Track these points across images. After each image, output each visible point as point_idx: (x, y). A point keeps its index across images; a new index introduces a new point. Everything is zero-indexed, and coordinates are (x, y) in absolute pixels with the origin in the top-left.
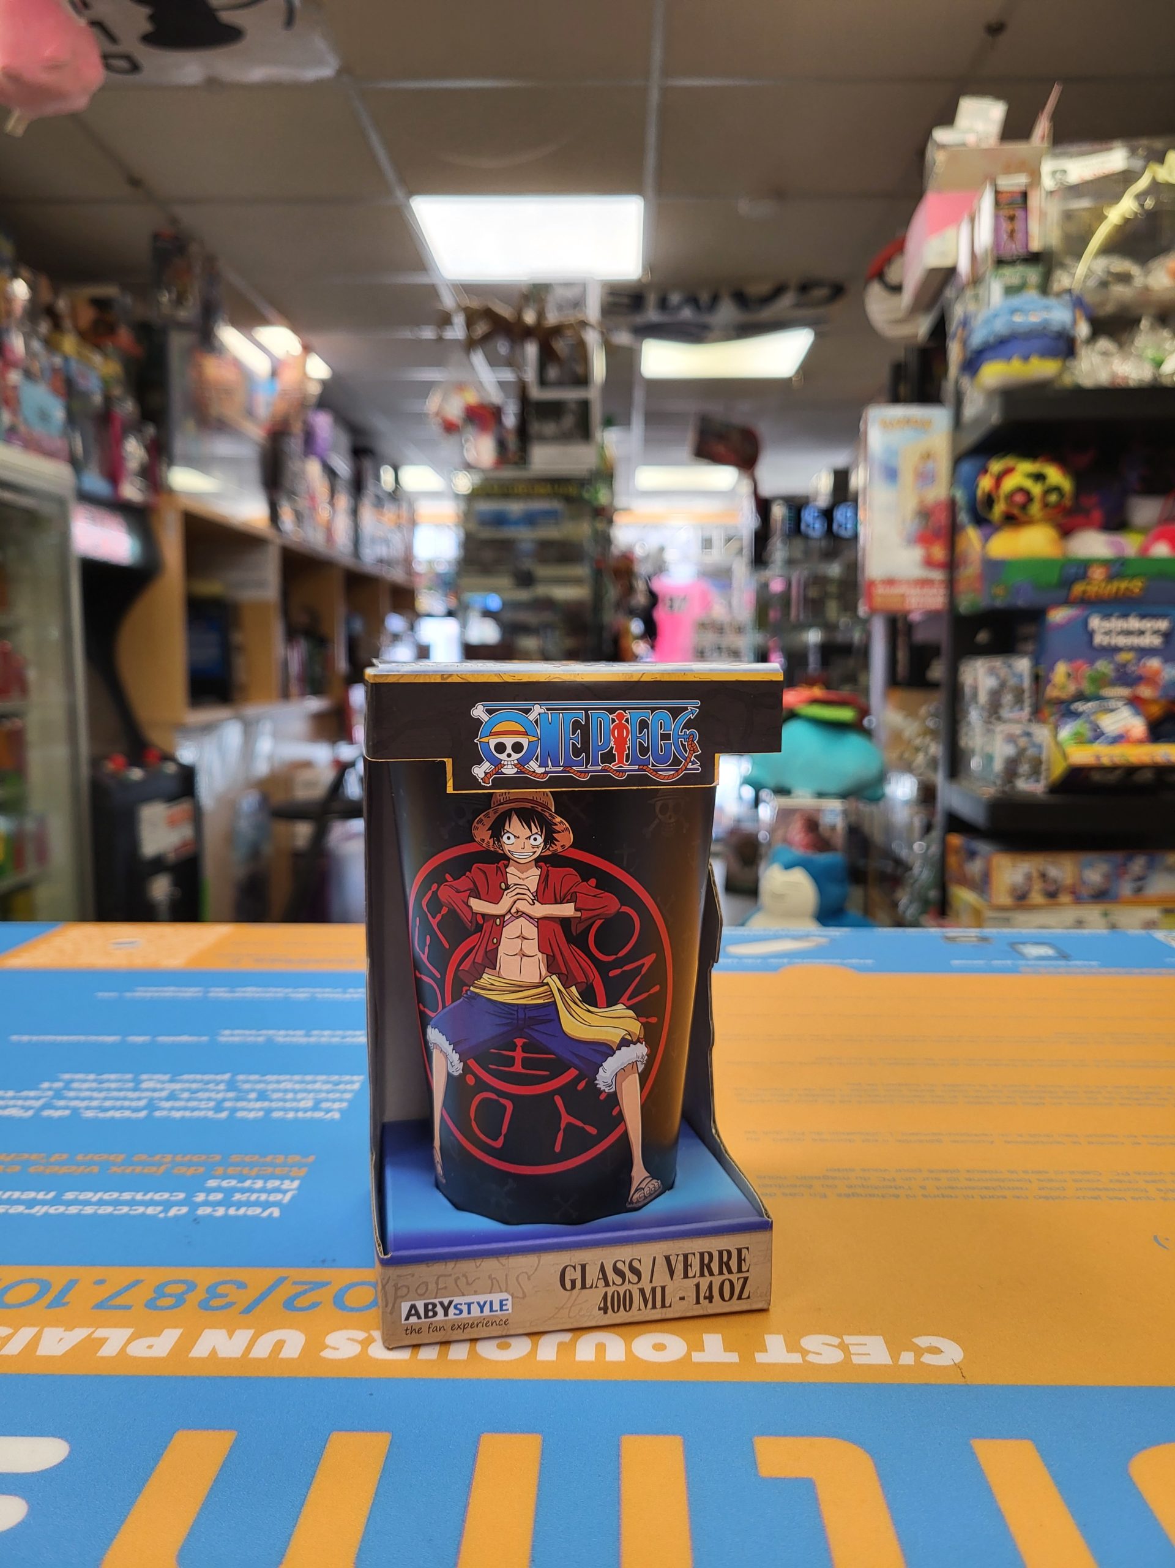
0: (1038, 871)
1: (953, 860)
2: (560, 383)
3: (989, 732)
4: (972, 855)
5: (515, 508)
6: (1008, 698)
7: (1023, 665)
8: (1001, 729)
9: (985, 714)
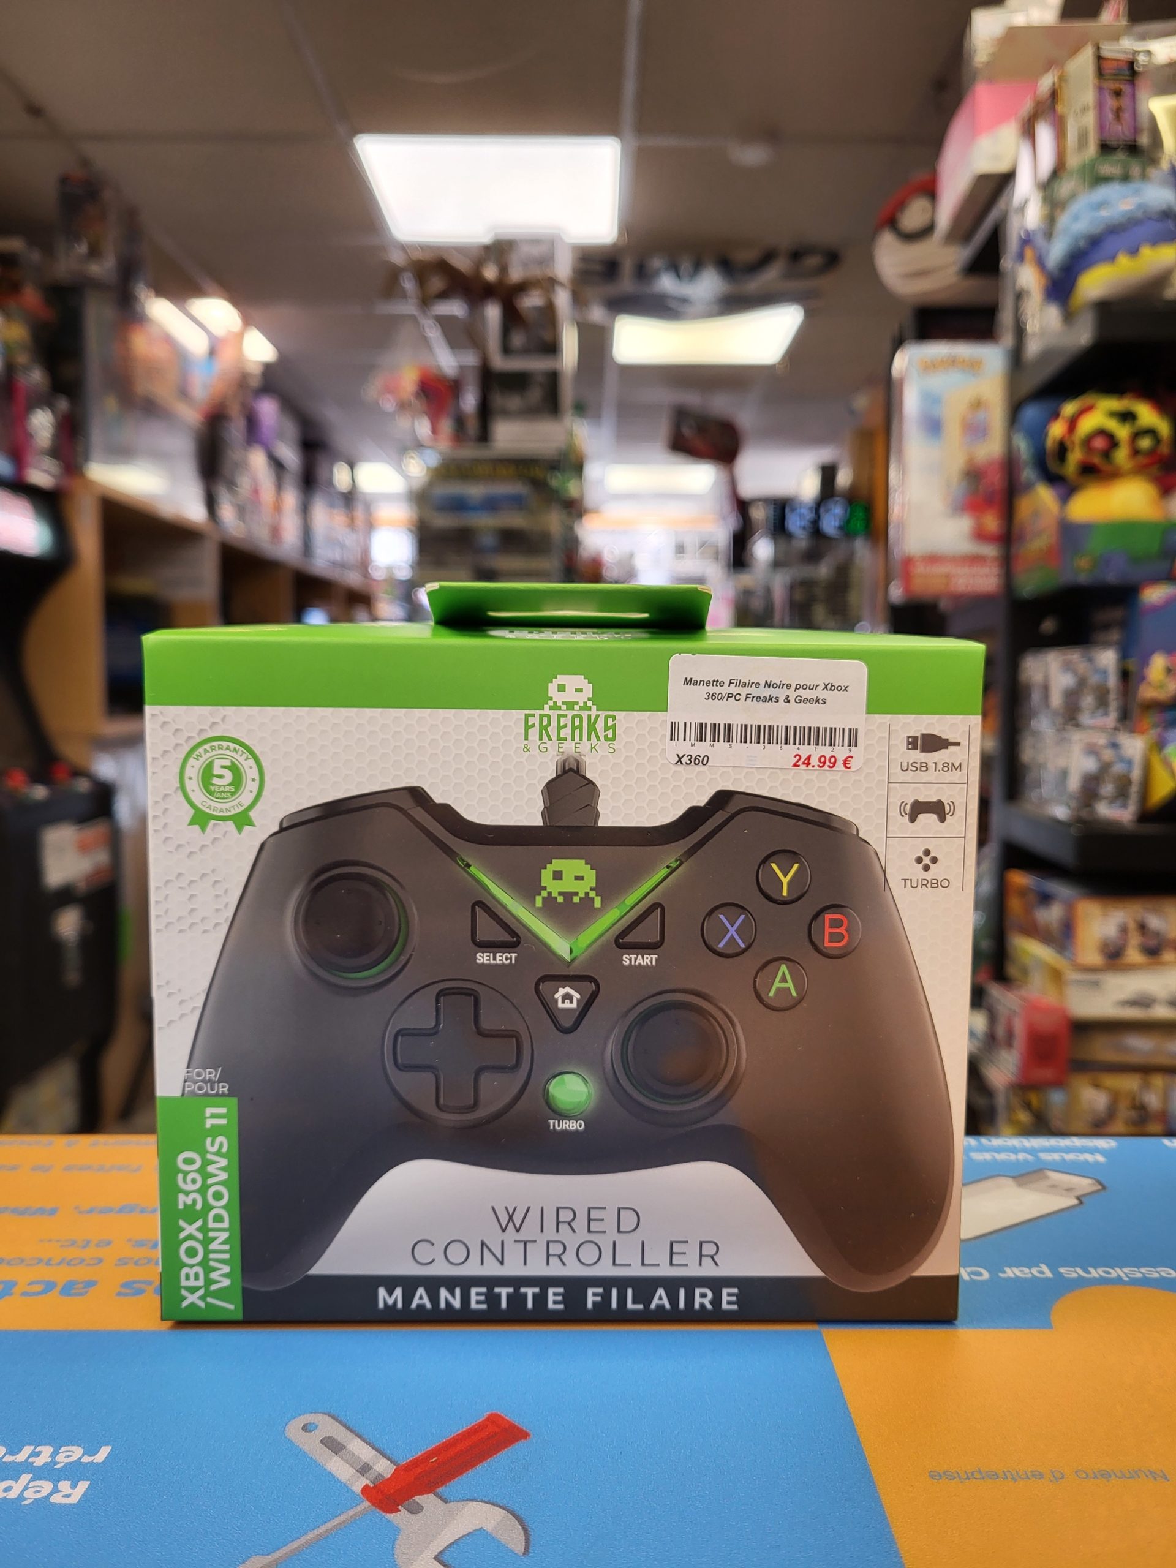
0: (1135, 921)
1: (1015, 905)
2: (526, 351)
3: (1062, 741)
4: (1046, 899)
5: (475, 491)
6: (1088, 701)
7: (1108, 658)
8: (1078, 739)
9: (1059, 720)
